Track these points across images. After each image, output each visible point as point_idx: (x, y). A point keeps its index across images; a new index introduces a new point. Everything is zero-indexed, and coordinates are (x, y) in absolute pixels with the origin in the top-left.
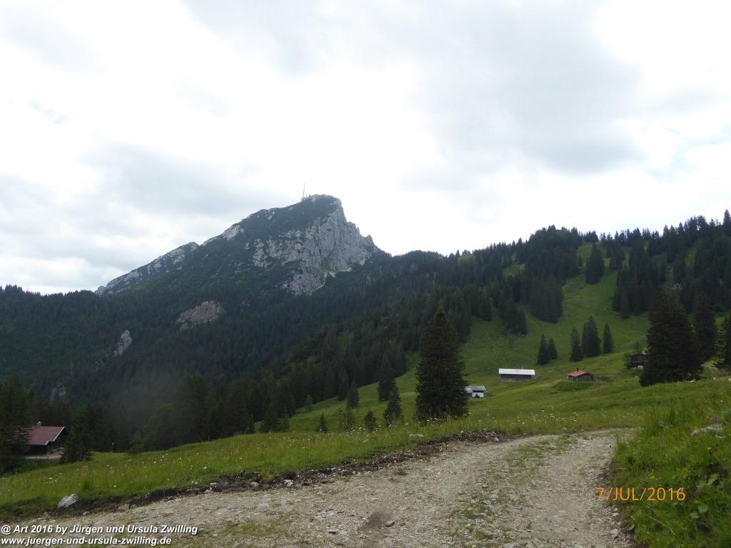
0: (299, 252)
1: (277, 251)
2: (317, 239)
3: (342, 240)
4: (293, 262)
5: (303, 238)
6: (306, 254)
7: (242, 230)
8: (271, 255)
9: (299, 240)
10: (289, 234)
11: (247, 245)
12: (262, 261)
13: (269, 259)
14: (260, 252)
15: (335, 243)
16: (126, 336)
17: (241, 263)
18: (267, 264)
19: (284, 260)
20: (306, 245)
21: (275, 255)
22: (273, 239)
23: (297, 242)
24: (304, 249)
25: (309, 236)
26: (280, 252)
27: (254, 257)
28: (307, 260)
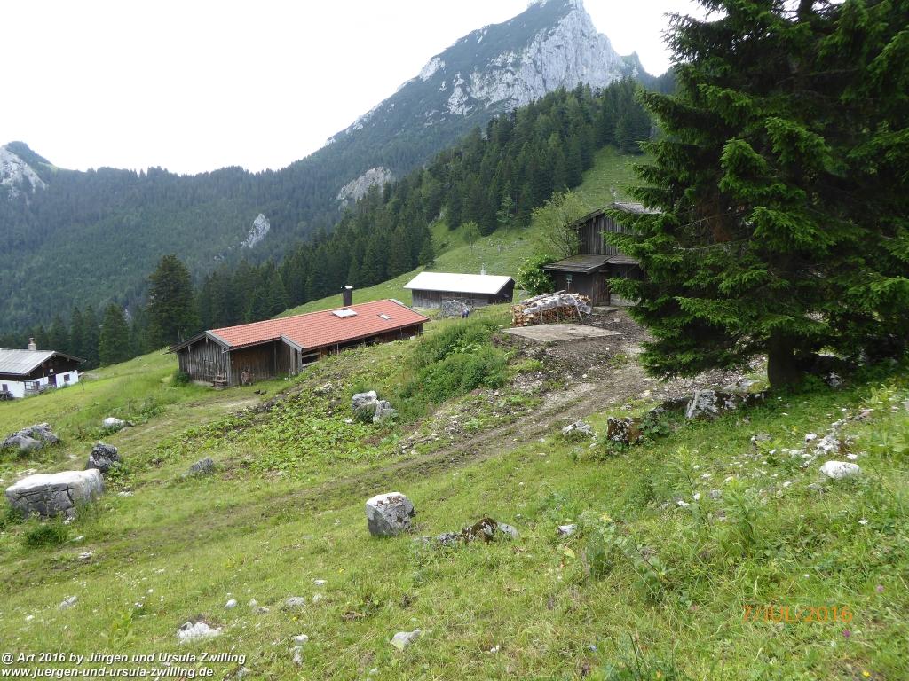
0: (509, 85)
1: (481, 88)
2: (539, 63)
3: (579, 60)
4: (499, 102)
5: (517, 64)
6: (518, 89)
7: (443, 64)
8: (473, 96)
9: (510, 68)
10: (498, 62)
11: (443, 85)
12: (460, 105)
13: (471, 101)
14: (458, 92)
15: (568, 67)
16: (261, 222)
17: (434, 111)
18: (466, 110)
19: (488, 100)
20: (522, 74)
21: (479, 95)
22: (479, 71)
23: (507, 71)
24: (516, 80)
25: (526, 60)
26: (486, 89)
27: (450, 100)
28: (521, 98)
